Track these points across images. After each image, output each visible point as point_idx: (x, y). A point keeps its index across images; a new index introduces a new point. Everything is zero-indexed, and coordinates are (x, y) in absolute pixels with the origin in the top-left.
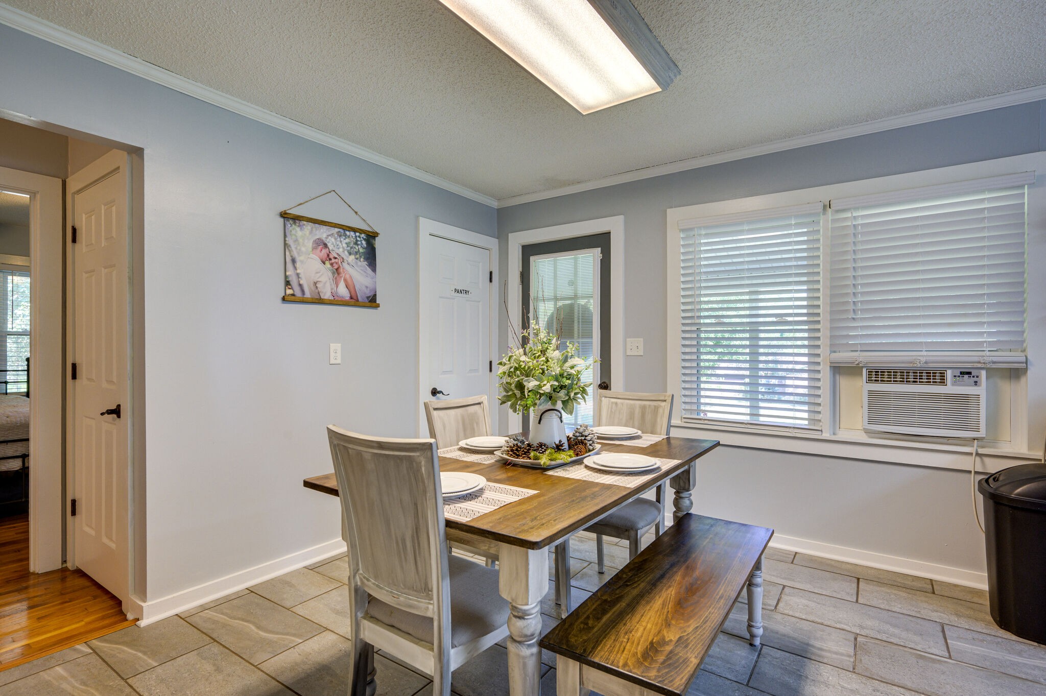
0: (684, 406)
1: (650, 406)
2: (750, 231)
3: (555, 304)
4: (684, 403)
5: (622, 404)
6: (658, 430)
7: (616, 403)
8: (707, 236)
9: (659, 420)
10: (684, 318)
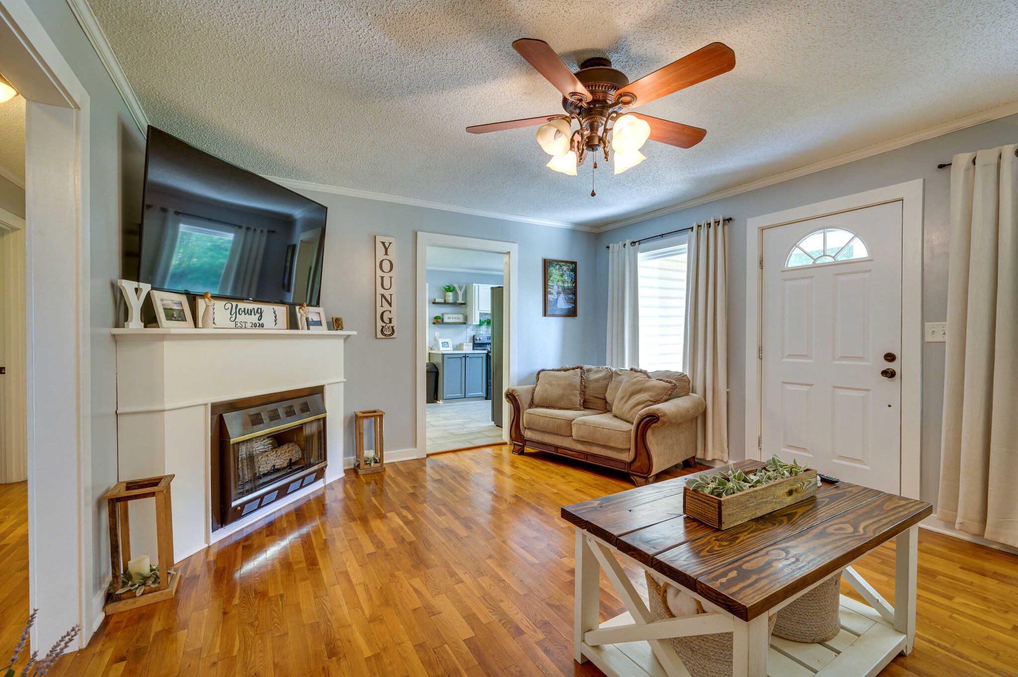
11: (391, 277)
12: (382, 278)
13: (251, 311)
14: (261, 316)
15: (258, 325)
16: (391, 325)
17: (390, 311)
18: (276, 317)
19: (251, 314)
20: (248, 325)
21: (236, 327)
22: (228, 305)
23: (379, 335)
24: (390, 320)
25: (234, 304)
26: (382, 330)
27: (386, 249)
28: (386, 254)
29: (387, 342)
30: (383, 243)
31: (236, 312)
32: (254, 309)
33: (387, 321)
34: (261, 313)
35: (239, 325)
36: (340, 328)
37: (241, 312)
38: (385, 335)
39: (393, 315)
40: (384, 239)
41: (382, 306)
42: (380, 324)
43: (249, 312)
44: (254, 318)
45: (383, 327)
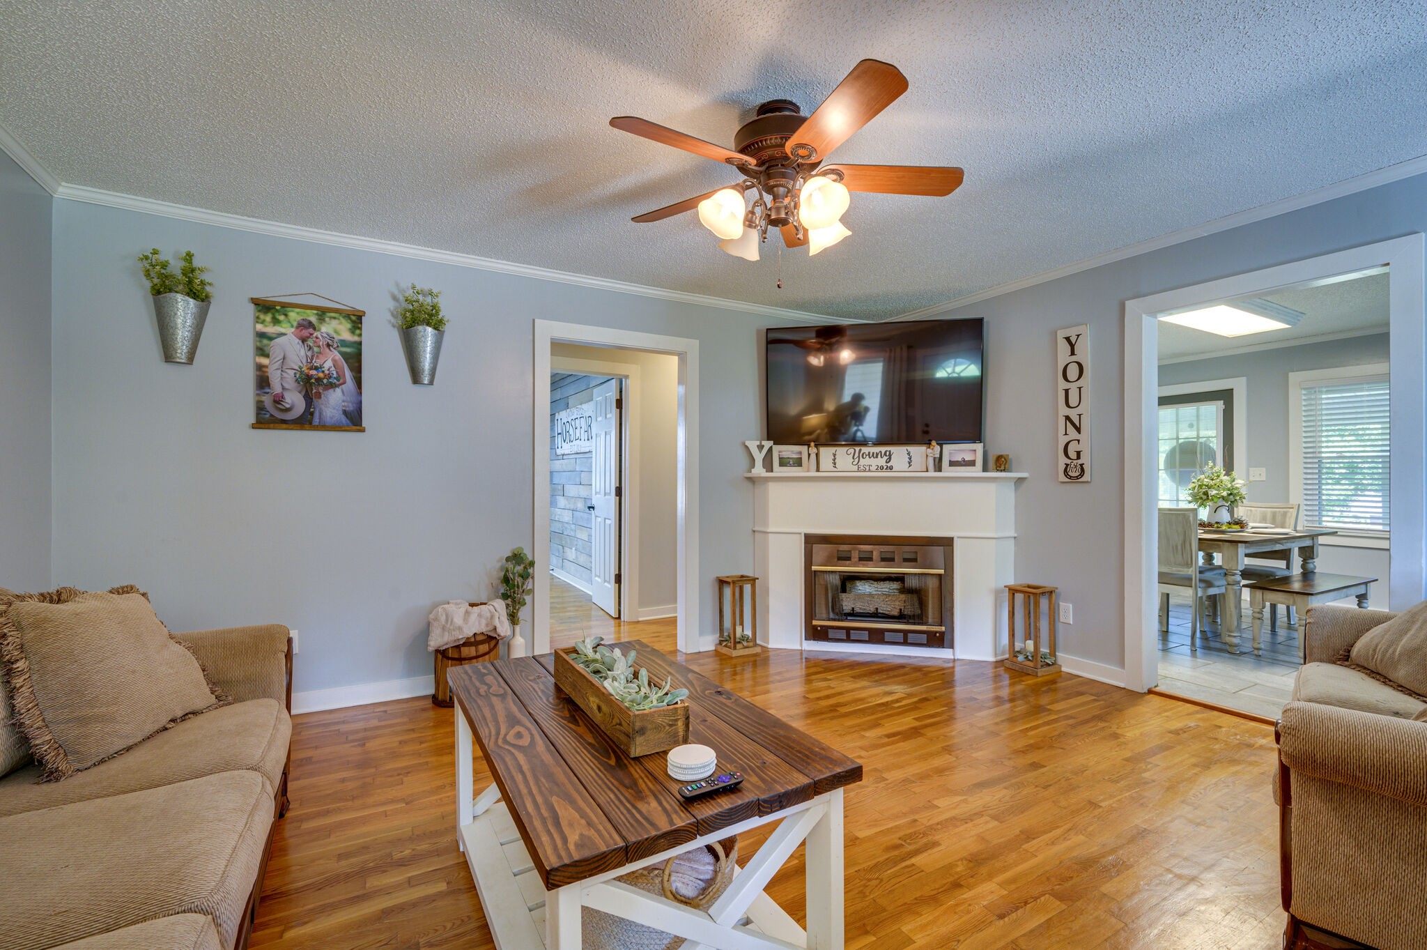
0: (1306, 518)
1: (1279, 511)
2: (1368, 390)
3: (1177, 442)
4: (1306, 515)
5: (1256, 511)
6: (1287, 525)
7: (1251, 510)
8: (1327, 392)
9: (1287, 519)
10: (1305, 453)
11: (1080, 388)
12: (1067, 391)
13: (877, 454)
14: (890, 458)
15: (885, 467)
16: (1080, 462)
17: (1079, 441)
18: (910, 459)
19: (877, 457)
20: (873, 468)
21: (858, 471)
22: (851, 451)
23: (1062, 478)
24: (1078, 453)
25: (857, 449)
26: (1065, 470)
27: (1072, 346)
28: (1073, 353)
29: (1074, 488)
30: (1068, 339)
31: (859, 457)
32: (881, 452)
33: (1073, 455)
34: (890, 455)
35: (862, 468)
36: (1002, 468)
37: (865, 456)
38: (1071, 477)
39: (1084, 447)
40: (1067, 333)
41: (1066, 434)
42: (1063, 460)
43: (876, 456)
44: (881, 461)
45: (1067, 465)
